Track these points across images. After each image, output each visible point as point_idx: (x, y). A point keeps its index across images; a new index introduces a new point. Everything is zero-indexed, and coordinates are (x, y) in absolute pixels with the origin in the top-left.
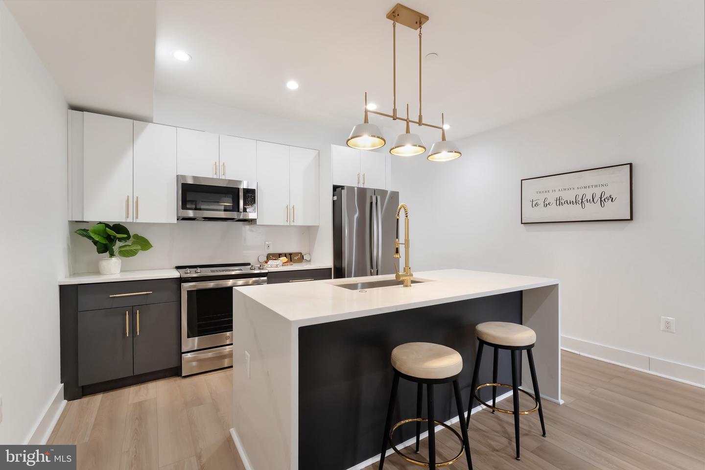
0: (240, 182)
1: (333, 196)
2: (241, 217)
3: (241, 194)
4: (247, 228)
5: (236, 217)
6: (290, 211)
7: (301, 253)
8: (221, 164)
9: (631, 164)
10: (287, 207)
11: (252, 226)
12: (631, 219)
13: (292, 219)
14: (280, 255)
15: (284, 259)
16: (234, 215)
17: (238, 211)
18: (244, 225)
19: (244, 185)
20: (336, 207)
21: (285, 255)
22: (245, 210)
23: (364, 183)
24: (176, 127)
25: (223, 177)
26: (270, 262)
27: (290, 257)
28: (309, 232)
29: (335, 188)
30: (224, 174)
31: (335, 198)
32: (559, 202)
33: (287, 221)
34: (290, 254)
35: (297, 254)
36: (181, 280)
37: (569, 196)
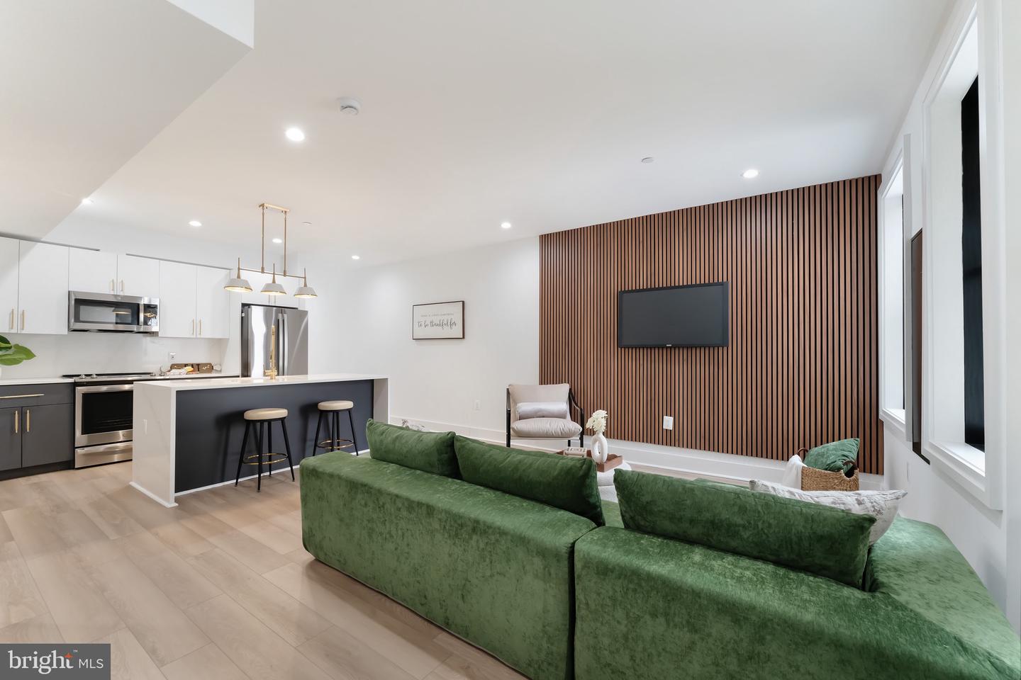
0: (140, 298)
1: (242, 312)
2: (142, 330)
3: (142, 308)
4: (148, 339)
5: (135, 330)
6: (197, 325)
7: (210, 364)
8: (119, 281)
9: (463, 302)
10: (193, 321)
11: (152, 338)
12: (464, 338)
13: (198, 334)
14: (186, 365)
15: (189, 368)
16: (135, 328)
17: (138, 324)
18: (144, 336)
19: (145, 301)
20: (245, 323)
21: (192, 366)
22: (145, 323)
23: (275, 302)
24: (69, 246)
25: (121, 294)
26: (173, 371)
27: (197, 367)
28: (219, 344)
29: (244, 305)
30: (122, 290)
31: (243, 315)
32: (432, 324)
33: (193, 334)
34: (198, 365)
35: (206, 365)
36: (76, 384)
37: (436, 320)
